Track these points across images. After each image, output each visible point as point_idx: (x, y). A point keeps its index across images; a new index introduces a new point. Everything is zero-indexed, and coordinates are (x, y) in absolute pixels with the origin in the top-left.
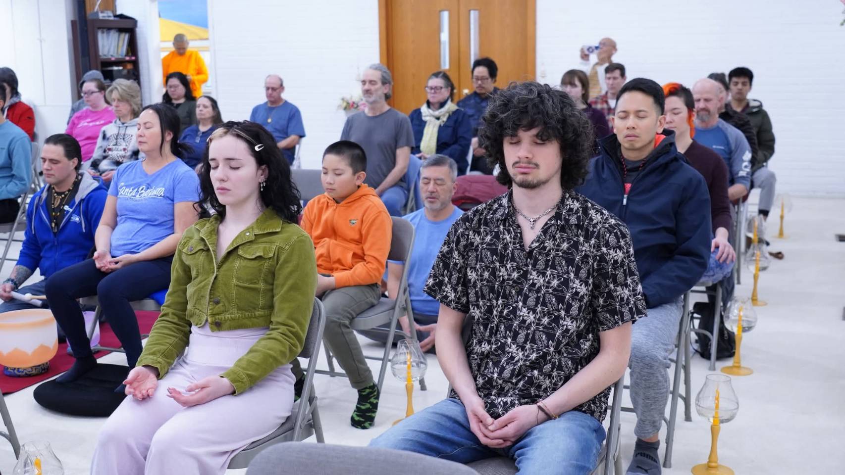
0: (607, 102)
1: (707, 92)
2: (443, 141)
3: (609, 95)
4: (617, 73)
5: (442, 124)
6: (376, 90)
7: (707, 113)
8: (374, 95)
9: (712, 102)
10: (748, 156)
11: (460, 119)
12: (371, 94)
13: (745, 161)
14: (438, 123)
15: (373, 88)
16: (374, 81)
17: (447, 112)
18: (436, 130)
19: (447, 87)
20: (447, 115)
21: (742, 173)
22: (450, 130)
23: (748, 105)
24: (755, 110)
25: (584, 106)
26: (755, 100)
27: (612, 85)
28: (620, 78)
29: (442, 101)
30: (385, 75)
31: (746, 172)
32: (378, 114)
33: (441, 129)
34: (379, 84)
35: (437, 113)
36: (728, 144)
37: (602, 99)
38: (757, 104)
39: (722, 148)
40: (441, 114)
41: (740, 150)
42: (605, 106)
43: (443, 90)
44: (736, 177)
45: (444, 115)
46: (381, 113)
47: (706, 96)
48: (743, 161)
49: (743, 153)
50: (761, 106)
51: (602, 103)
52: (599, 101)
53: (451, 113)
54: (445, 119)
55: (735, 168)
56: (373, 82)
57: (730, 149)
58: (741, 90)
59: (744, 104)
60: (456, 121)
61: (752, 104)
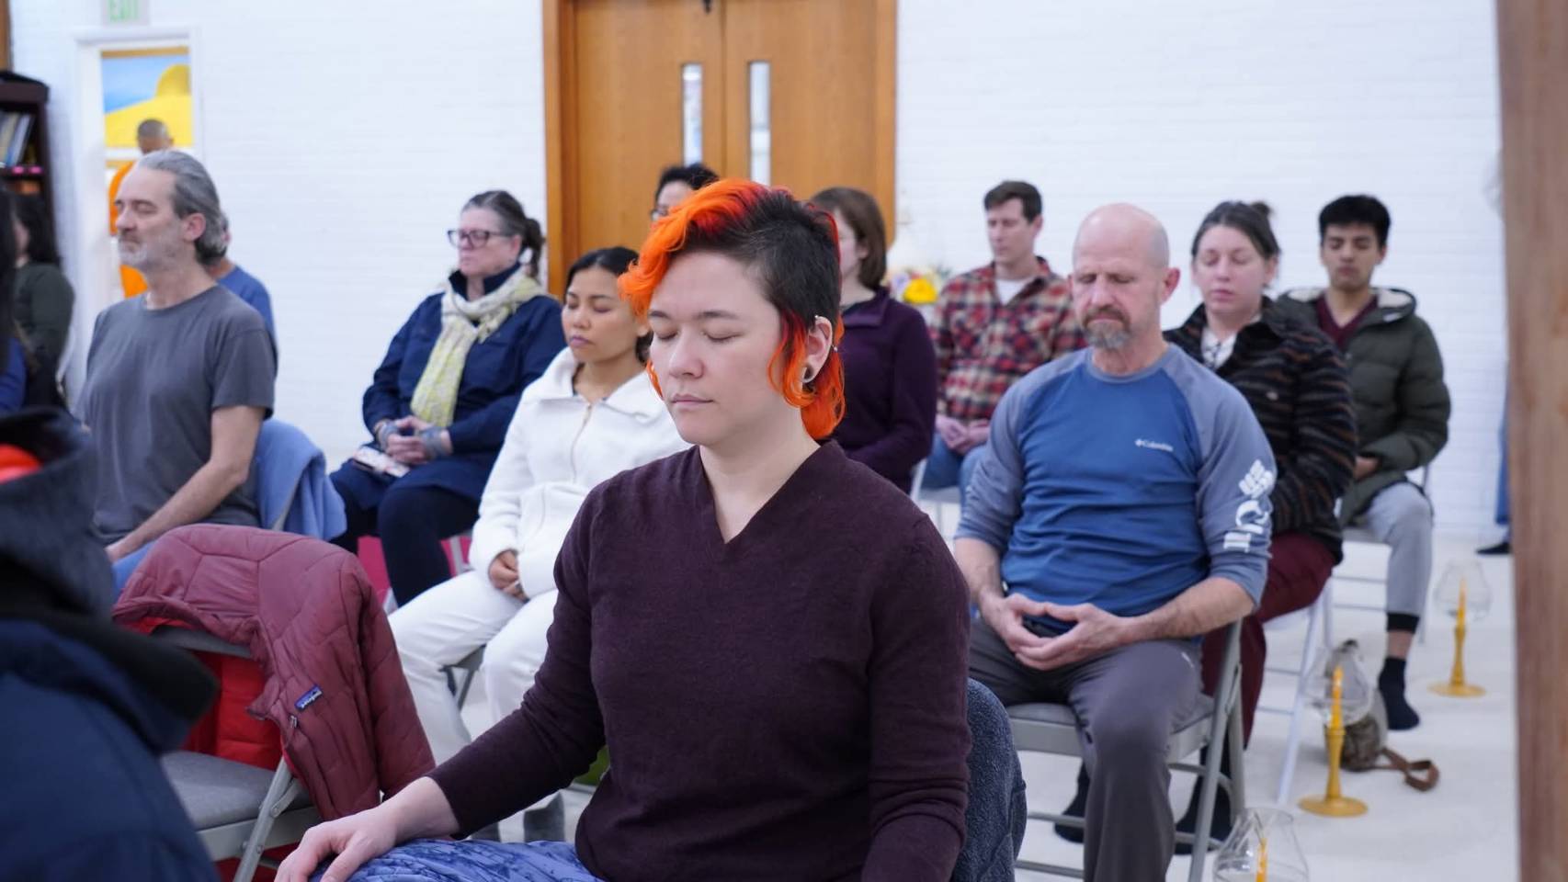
0: (991, 287)
1: (1119, 251)
2: (474, 384)
3: (999, 269)
4: (1014, 208)
5: (484, 337)
6: (153, 231)
7: (1119, 324)
8: (145, 246)
9: (1134, 287)
10: (1260, 478)
11: (533, 326)
12: (137, 241)
13: (1249, 498)
14: (472, 333)
15: (142, 223)
16: (148, 203)
17: (507, 305)
18: (460, 354)
19: (508, 234)
20: (504, 313)
21: (1235, 541)
22: (500, 354)
23: (1374, 302)
24: (1390, 318)
25: (868, 295)
26: (1395, 290)
27: (1000, 240)
28: (1023, 221)
29: (493, 272)
30: (187, 186)
31: (1248, 537)
32: (169, 303)
33: (476, 353)
34: (166, 212)
35: (474, 307)
36: (1188, 434)
37: (980, 278)
38: (1401, 300)
39: (1169, 448)
40: (484, 310)
41: (1229, 456)
42: (986, 298)
43: (493, 241)
44: (1215, 550)
45: (493, 314)
46: (179, 301)
47: (1112, 264)
48: (1242, 497)
49: (1245, 469)
50: (1412, 305)
51: (980, 289)
52: (975, 282)
53: (515, 307)
54: (493, 324)
55: (1213, 522)
56: (142, 207)
57: (1194, 452)
58: (1350, 260)
59: (1363, 300)
60: (522, 330)
61: (1388, 300)
